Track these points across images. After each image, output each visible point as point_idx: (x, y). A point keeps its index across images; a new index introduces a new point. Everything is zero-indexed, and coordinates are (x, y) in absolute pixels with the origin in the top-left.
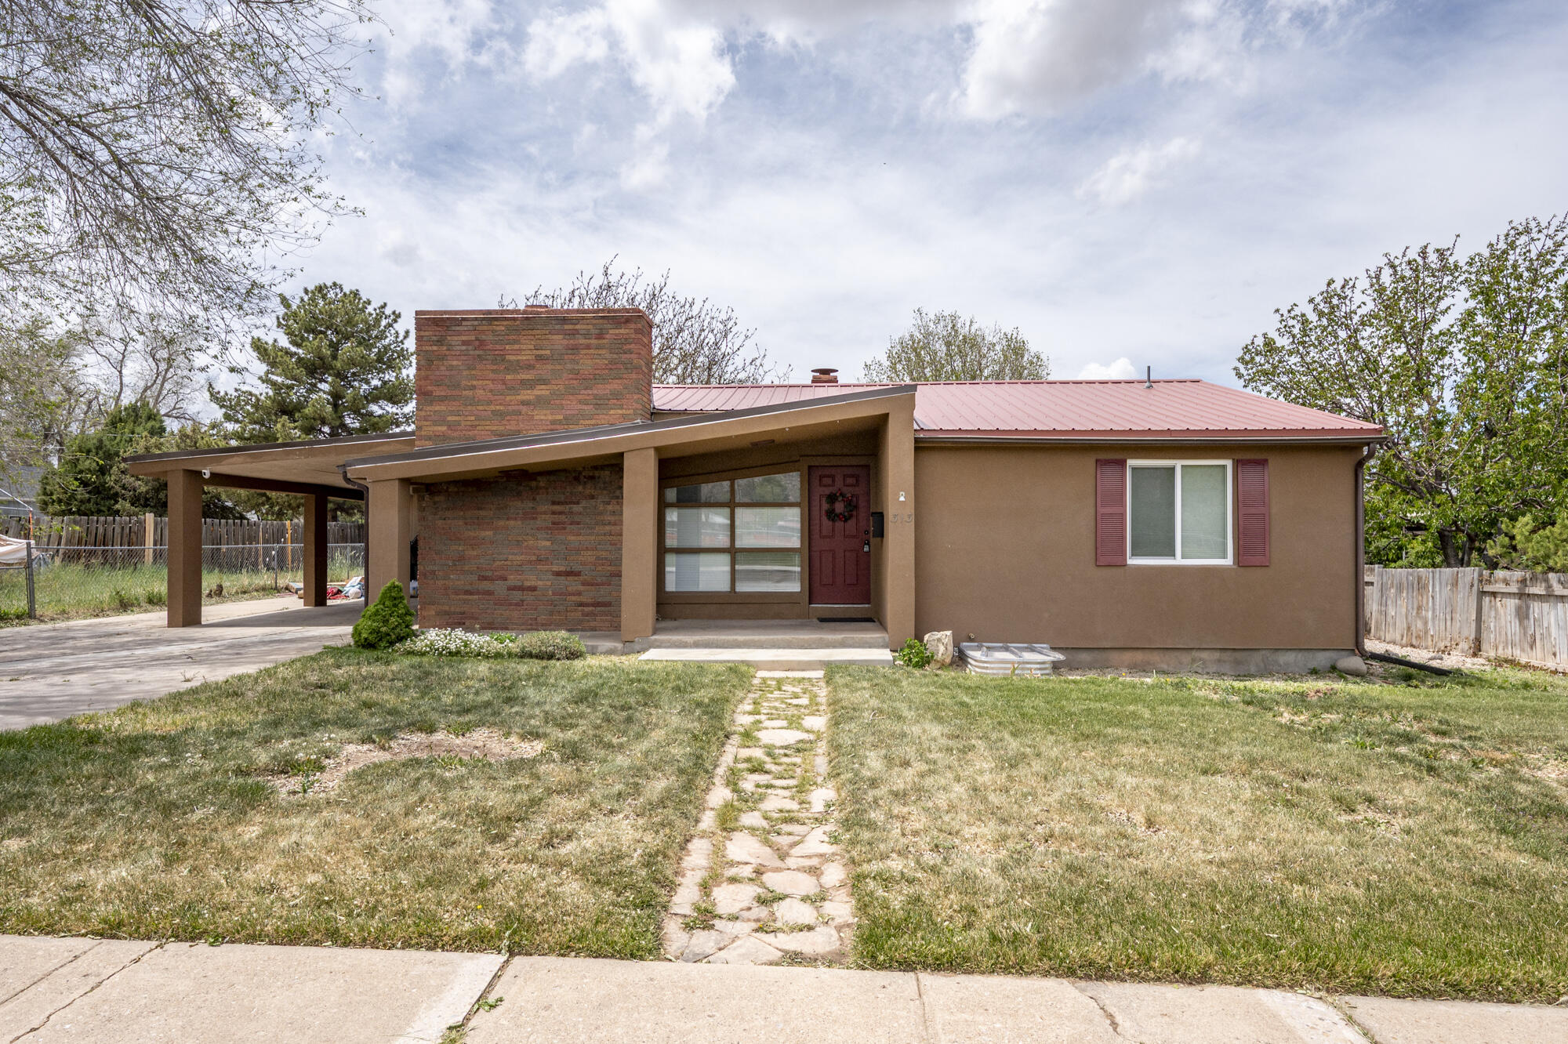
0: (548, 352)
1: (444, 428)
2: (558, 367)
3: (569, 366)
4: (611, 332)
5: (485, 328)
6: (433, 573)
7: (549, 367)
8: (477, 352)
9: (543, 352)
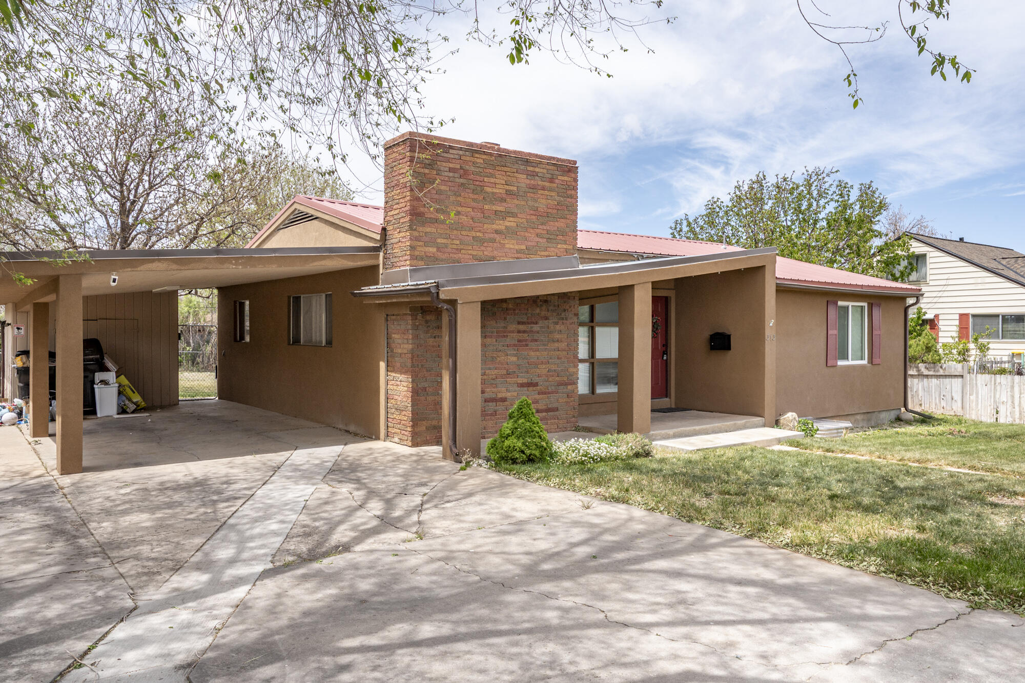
0: (515, 189)
1: (435, 250)
6: (425, 389)
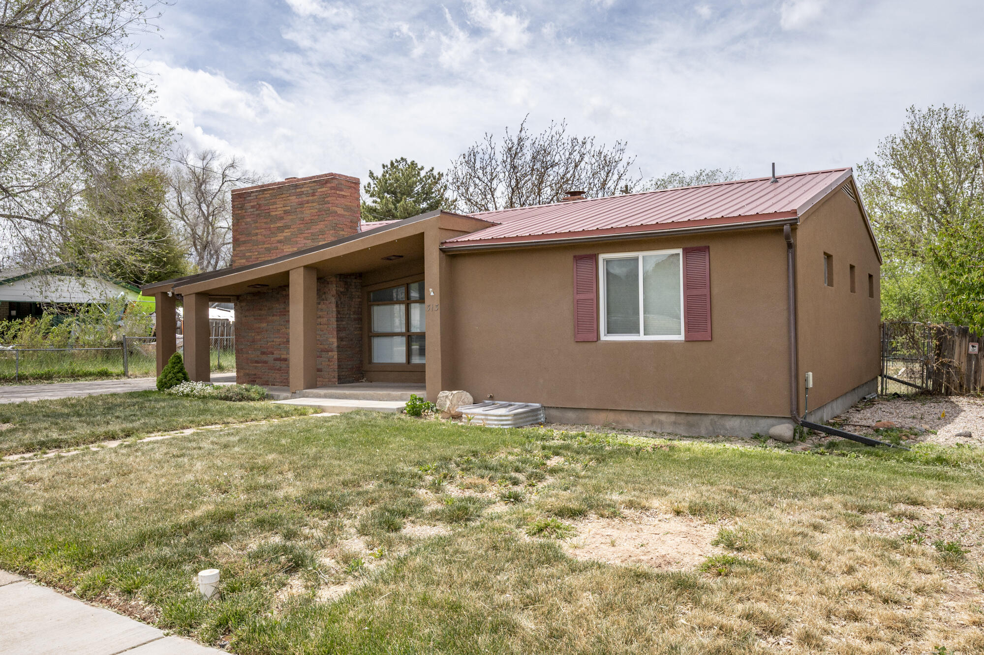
0: (289, 208)
1: (244, 261)
2: (295, 217)
3: (299, 216)
4: (319, 190)
5: (261, 196)
7: (290, 217)
8: (258, 212)
9: (287, 208)
